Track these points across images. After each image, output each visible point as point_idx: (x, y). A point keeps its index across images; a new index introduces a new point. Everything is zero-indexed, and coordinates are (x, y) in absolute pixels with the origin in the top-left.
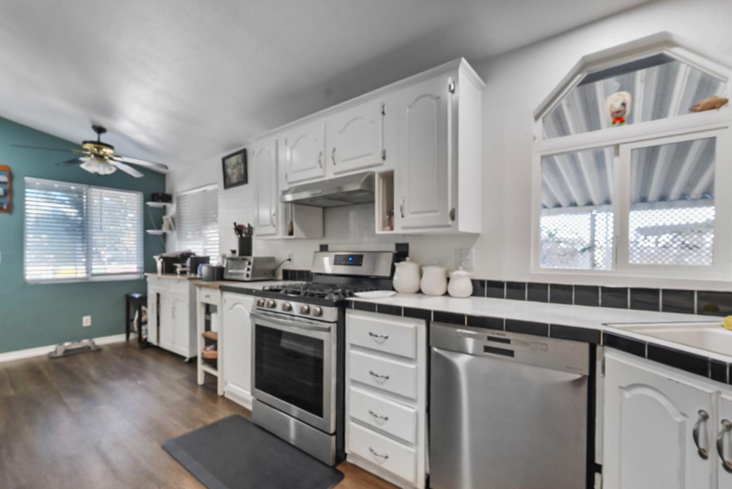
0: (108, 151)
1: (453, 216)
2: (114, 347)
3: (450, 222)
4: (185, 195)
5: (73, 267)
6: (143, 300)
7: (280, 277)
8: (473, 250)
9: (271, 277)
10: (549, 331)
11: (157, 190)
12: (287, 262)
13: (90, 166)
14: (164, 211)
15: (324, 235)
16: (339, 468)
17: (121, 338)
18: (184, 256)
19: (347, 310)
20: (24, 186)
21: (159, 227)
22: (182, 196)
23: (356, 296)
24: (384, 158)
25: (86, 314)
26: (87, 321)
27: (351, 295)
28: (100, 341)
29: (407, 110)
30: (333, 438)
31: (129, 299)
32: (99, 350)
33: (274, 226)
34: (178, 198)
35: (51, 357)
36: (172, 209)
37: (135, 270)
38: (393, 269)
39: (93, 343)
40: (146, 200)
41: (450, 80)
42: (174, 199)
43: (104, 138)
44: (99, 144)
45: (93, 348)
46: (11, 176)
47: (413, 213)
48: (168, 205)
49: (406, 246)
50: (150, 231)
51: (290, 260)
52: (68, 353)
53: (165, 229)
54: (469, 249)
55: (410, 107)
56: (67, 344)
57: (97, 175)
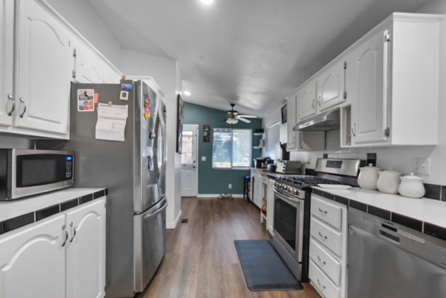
0: (236, 114)
1: (388, 133)
2: (239, 199)
3: (385, 139)
4: (270, 128)
5: (220, 163)
6: (249, 179)
7: (304, 173)
8: (429, 159)
9: (298, 172)
10: (423, 228)
11: (258, 127)
12: (307, 164)
13: (230, 121)
14: (261, 137)
15: (325, 148)
16: (303, 284)
17: (241, 196)
18: (265, 160)
19: (312, 194)
20: (213, 131)
21: (258, 145)
22: (268, 129)
23: (318, 186)
24: (345, 97)
25: (230, 183)
26: (230, 186)
27: (315, 185)
28: (234, 196)
29: (358, 62)
30: (301, 265)
31: (245, 178)
32: (233, 199)
33: (294, 144)
34: (267, 130)
35: (218, 198)
36: (264, 135)
37: (249, 165)
38: (359, 171)
39: (231, 196)
40: (253, 132)
41: (386, 33)
42: (265, 131)
43: (235, 108)
44: (233, 111)
45: (231, 198)
46: (209, 128)
47: (361, 133)
48: (263, 134)
49: (375, 155)
50: (255, 147)
51: (309, 163)
52: (223, 198)
53: (260, 146)
54: (425, 158)
55: (359, 60)
56: (223, 195)
57: (232, 124)
